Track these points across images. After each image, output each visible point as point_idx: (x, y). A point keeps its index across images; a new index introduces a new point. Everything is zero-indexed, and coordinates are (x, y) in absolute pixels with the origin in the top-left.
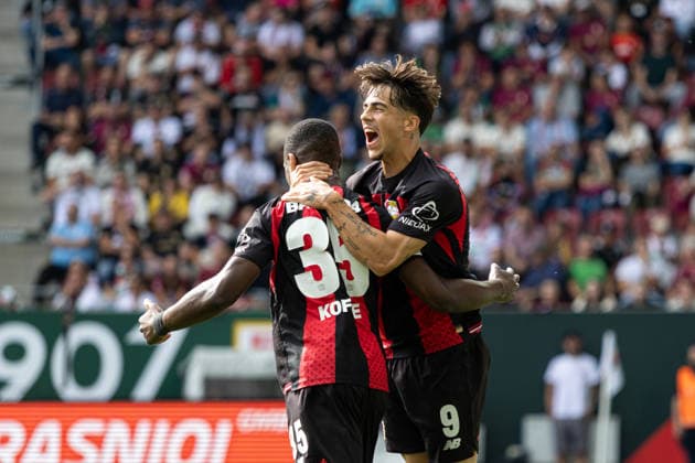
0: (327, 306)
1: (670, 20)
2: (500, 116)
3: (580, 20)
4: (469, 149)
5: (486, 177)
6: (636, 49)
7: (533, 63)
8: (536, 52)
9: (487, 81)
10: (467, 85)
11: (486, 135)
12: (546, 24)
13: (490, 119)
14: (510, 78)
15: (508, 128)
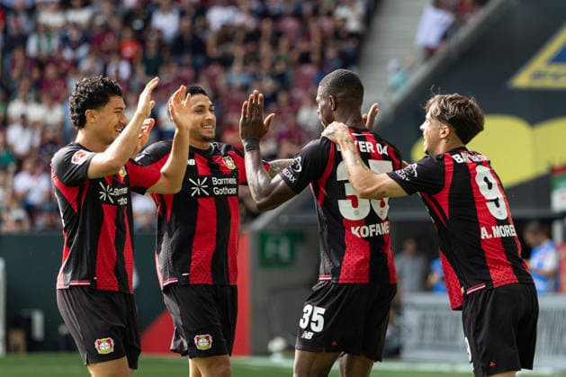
0: (358, 228)
1: (160, 32)
2: (45, 97)
3: (97, 32)
4: (24, 121)
5: (37, 141)
6: (137, 52)
7: (66, 62)
8: (68, 54)
9: (36, 74)
10: (21, 76)
11: (36, 112)
12: (74, 35)
13: (38, 100)
14: (51, 72)
15: (51, 107)
